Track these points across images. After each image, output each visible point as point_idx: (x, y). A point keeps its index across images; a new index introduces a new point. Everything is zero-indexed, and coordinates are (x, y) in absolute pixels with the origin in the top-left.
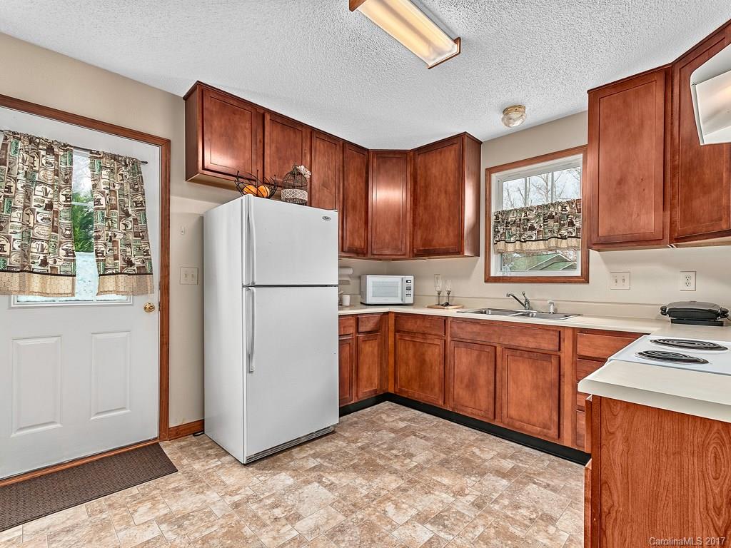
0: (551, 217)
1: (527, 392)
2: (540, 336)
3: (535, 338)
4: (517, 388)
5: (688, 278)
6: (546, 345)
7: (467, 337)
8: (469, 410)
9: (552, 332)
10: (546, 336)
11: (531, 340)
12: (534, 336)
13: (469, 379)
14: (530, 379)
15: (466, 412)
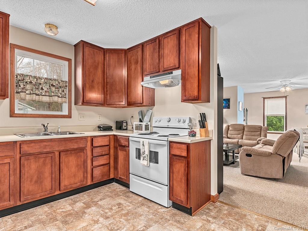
0: (53, 85)
1: (73, 169)
2: (79, 142)
3: (77, 143)
4: (68, 169)
5: (100, 116)
6: (82, 146)
7: (37, 151)
8: (38, 196)
9: (84, 139)
10: (82, 142)
11: (76, 144)
12: (76, 142)
13: (37, 177)
14: (74, 163)
15: (36, 198)
